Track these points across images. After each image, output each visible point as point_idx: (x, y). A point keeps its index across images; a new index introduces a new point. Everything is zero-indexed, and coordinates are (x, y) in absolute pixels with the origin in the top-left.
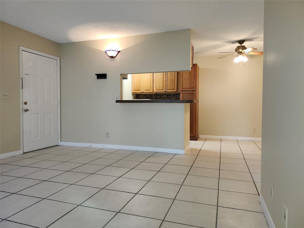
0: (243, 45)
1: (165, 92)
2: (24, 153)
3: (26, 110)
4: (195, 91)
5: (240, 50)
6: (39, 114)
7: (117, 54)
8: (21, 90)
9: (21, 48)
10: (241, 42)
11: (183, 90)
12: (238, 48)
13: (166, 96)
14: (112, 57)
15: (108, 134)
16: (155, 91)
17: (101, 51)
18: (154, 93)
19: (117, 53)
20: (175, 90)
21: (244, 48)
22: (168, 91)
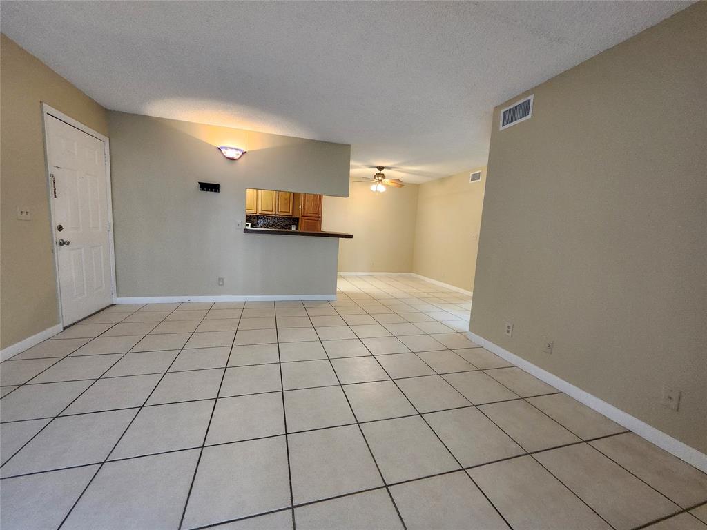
0: (382, 172)
1: (275, 214)
2: (65, 328)
3: (62, 243)
4: (320, 217)
5: (380, 178)
6: (83, 250)
7: (241, 156)
8: (53, 200)
9: (47, 108)
10: (381, 169)
11: (305, 215)
12: (378, 175)
13: (273, 220)
14: (231, 159)
15: (221, 280)
16: (259, 212)
17: (201, 141)
18: (258, 214)
19: (241, 153)
20: (290, 214)
21: (384, 176)
22: (279, 213)
